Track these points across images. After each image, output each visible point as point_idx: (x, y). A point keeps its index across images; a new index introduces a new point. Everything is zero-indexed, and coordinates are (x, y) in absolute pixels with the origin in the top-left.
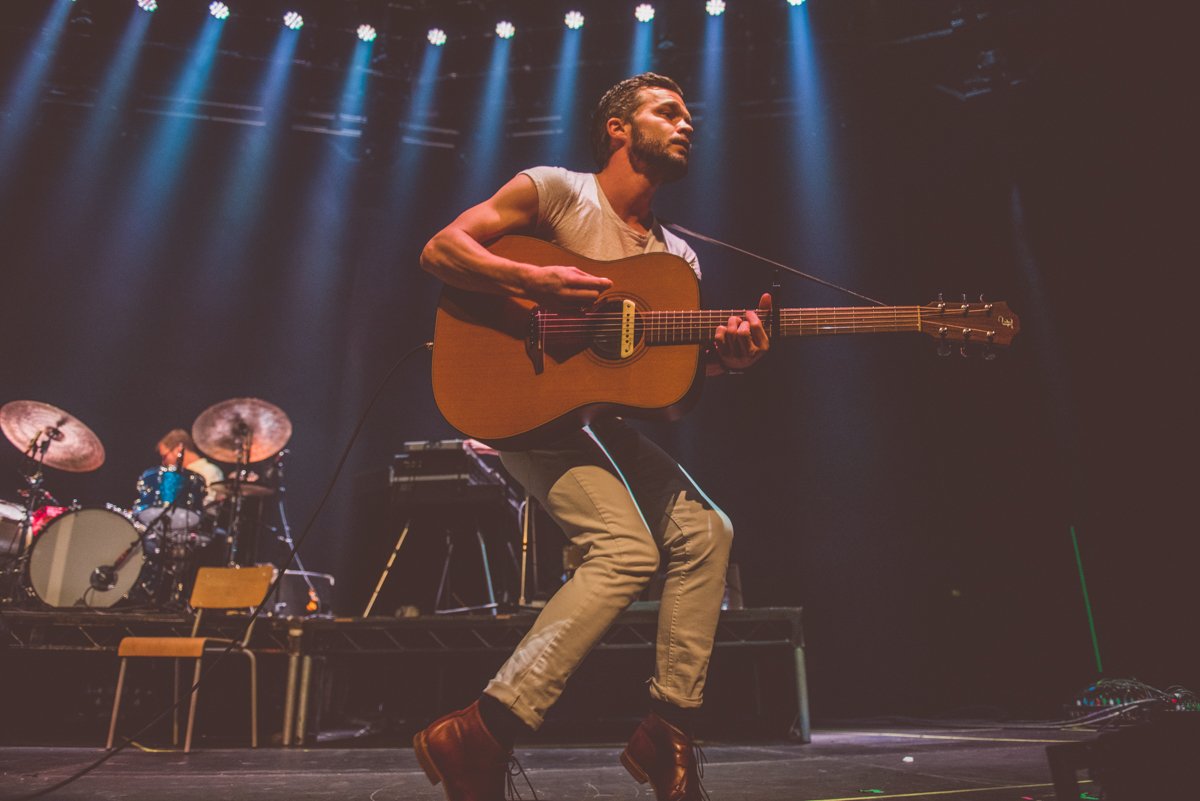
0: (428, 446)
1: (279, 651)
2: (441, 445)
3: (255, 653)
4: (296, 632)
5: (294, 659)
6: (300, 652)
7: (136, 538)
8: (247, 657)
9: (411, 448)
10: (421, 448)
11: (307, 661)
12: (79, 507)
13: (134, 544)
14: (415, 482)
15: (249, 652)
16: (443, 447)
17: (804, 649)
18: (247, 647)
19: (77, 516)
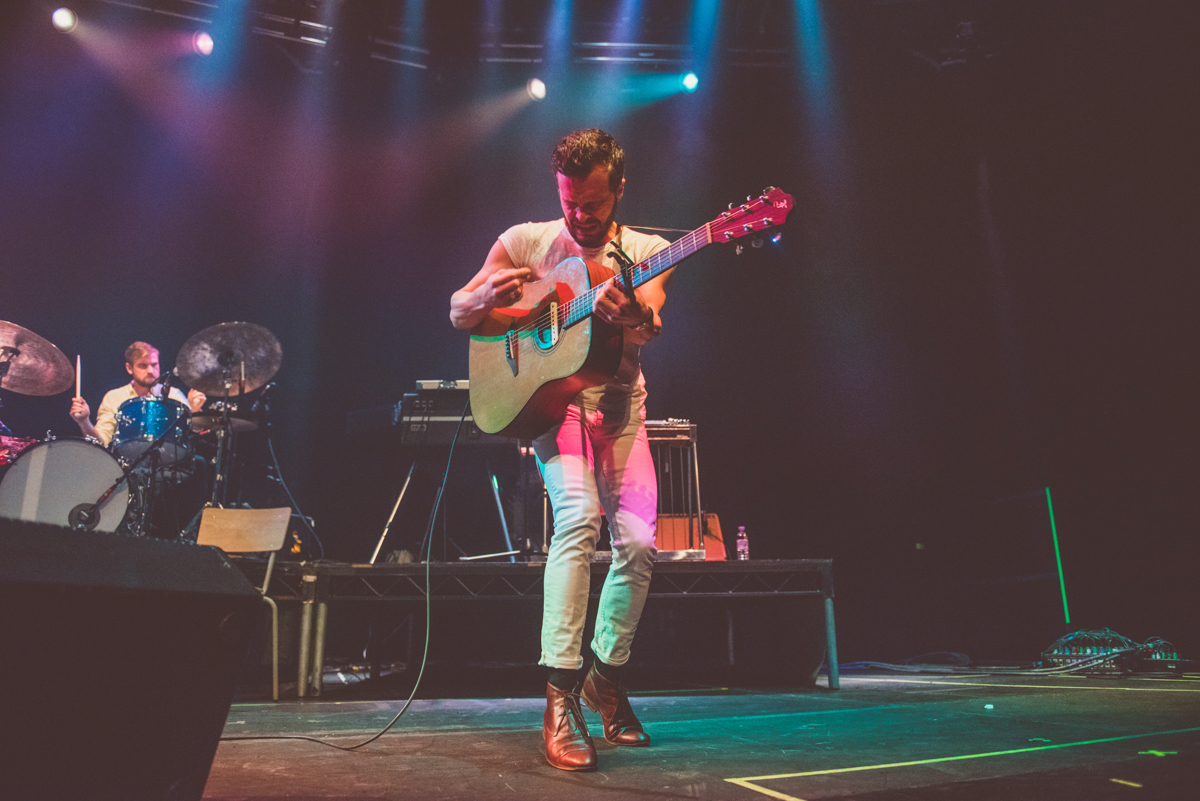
0: (442, 386)
1: (292, 598)
2: (456, 384)
3: (274, 600)
4: (311, 578)
5: (308, 605)
6: (315, 600)
7: (120, 474)
8: (268, 605)
9: (424, 387)
10: (436, 387)
11: (322, 608)
12: (54, 438)
13: (119, 481)
14: (428, 423)
15: (270, 600)
16: (457, 388)
17: (835, 601)
18: (267, 594)
19: (50, 447)
